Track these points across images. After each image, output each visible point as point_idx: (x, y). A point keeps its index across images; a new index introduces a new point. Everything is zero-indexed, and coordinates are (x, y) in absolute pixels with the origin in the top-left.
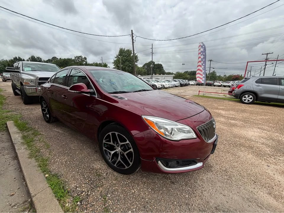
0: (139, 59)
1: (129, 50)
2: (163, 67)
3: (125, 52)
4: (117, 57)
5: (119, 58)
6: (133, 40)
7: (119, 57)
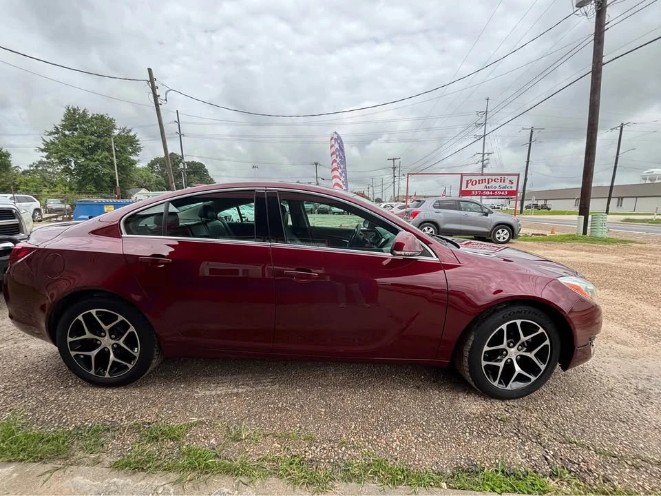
0: (141, 146)
1: (102, 116)
2: (206, 171)
3: (89, 121)
4: (55, 133)
5: (65, 136)
6: (156, 97)
7: (67, 133)
